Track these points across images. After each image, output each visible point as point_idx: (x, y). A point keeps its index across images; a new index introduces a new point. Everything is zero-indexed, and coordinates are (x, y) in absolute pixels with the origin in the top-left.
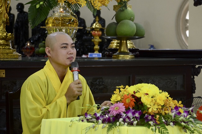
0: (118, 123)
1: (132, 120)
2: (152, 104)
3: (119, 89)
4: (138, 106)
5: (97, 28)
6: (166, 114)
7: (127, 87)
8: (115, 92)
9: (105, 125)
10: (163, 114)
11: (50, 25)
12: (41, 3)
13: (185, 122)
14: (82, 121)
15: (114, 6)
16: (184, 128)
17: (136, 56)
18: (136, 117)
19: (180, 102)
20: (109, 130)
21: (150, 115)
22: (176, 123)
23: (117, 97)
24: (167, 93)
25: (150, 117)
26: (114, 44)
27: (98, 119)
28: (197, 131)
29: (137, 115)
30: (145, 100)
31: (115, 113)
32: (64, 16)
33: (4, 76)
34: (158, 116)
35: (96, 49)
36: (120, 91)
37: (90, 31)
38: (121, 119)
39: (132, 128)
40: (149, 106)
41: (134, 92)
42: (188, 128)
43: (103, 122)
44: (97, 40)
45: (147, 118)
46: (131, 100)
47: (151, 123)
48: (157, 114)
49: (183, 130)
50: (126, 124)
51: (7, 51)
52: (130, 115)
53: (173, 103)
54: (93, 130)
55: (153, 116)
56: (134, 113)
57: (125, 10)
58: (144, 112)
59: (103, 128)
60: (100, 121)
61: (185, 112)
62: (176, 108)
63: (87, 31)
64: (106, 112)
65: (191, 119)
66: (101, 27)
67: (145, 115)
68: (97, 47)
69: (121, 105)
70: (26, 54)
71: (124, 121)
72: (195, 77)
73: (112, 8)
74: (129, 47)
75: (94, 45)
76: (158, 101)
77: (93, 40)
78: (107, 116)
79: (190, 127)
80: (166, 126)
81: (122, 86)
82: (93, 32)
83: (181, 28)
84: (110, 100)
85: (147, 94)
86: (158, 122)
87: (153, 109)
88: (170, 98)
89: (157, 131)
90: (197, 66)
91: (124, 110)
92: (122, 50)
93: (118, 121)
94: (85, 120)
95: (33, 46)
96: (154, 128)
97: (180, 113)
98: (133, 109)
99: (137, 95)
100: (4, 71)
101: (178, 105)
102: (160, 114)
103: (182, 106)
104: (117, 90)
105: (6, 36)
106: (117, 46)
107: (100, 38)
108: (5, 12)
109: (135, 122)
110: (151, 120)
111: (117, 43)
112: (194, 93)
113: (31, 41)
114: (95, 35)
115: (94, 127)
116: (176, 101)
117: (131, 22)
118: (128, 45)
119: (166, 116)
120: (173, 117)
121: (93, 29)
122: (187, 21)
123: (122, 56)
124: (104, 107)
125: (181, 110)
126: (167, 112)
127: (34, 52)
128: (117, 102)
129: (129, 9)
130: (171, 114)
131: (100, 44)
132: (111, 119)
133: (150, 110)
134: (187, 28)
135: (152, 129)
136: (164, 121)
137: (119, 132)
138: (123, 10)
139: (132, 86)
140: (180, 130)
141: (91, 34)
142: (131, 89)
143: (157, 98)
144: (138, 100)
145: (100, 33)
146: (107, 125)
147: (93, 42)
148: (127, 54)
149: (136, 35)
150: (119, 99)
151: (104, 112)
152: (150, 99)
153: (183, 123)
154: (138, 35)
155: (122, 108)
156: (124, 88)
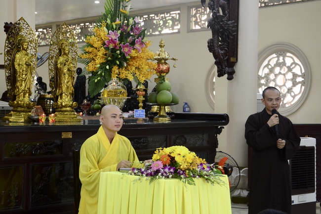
0: (157, 177)
1: (168, 174)
2: (183, 162)
3: (159, 150)
4: (173, 163)
5: (142, 89)
6: (193, 169)
7: (164, 148)
8: (155, 152)
9: (148, 178)
10: (192, 169)
11: (106, 96)
12: (99, 78)
13: (207, 176)
14: (131, 174)
15: (155, 79)
16: (207, 179)
17: (172, 119)
18: (171, 172)
19: (204, 160)
20: (151, 181)
21: (181, 170)
22: (200, 176)
23: (157, 156)
24: (194, 153)
25: (181, 172)
26: (155, 109)
27: (142, 173)
28: (216, 181)
29: (172, 170)
30: (178, 159)
31: (155, 169)
32: (116, 89)
33: (71, 137)
34: (187, 171)
35: (141, 106)
36: (159, 152)
37: (135, 91)
38: (160, 174)
39: (168, 180)
40: (180, 164)
41: (170, 153)
42: (209, 180)
43: (147, 175)
44: (141, 98)
45: (179, 173)
46: (168, 159)
47: (182, 176)
48: (187, 169)
49: (206, 181)
50: (164, 177)
51: (73, 116)
52: (167, 170)
53: (199, 160)
54: (139, 181)
55: (183, 171)
56: (169, 169)
57: (164, 83)
58: (177, 168)
59: (147, 180)
60: (144, 175)
61: (208, 167)
62: (201, 164)
63: (133, 91)
64: (149, 167)
65: (212, 173)
66: (144, 88)
67: (177, 170)
68: (141, 104)
69: (160, 162)
70: (83, 109)
71: (162, 175)
72: (218, 135)
73: (154, 80)
74: (166, 111)
75: (139, 103)
76: (188, 160)
77: (138, 99)
78: (149, 171)
79: (211, 179)
80: (193, 178)
81: (161, 148)
82: (138, 92)
83: (209, 89)
84: (152, 159)
85: (180, 154)
86: (188, 176)
87: (183, 166)
88: (197, 157)
89: (187, 182)
90: (219, 127)
91: (162, 166)
92: (161, 114)
93: (158, 175)
94: (133, 174)
95: (89, 102)
96: (184, 180)
97: (204, 168)
98: (169, 165)
99: (172, 155)
100: (71, 133)
101: (203, 162)
102: (189, 169)
103: (205, 162)
104: (157, 151)
105: (72, 105)
106: (157, 110)
107: (144, 97)
108: (71, 85)
109: (171, 176)
110: (182, 174)
111: (158, 108)
112: (217, 147)
113: (87, 99)
114: (140, 95)
115: (139, 179)
116: (201, 159)
117: (168, 92)
118: (166, 109)
119: (193, 171)
120: (199, 172)
121: (138, 90)
122: (214, 83)
123: (161, 118)
124: (147, 164)
125: (205, 166)
126: (194, 168)
127: (90, 108)
128: (157, 160)
129: (167, 81)
130: (197, 169)
131: (144, 102)
132: (153, 173)
133: (182, 167)
134: (214, 89)
135: (183, 181)
136: (192, 174)
137: (159, 183)
138: (162, 83)
139: (168, 148)
140: (204, 181)
141: (137, 93)
142: (167, 150)
143: (187, 157)
144: (173, 159)
145: (144, 93)
146: (149, 178)
147: (138, 101)
148: (165, 117)
149: (172, 102)
150: (158, 158)
151: (148, 167)
152: (182, 158)
153: (206, 177)
154: (174, 102)
155: (160, 165)
156: (162, 150)
